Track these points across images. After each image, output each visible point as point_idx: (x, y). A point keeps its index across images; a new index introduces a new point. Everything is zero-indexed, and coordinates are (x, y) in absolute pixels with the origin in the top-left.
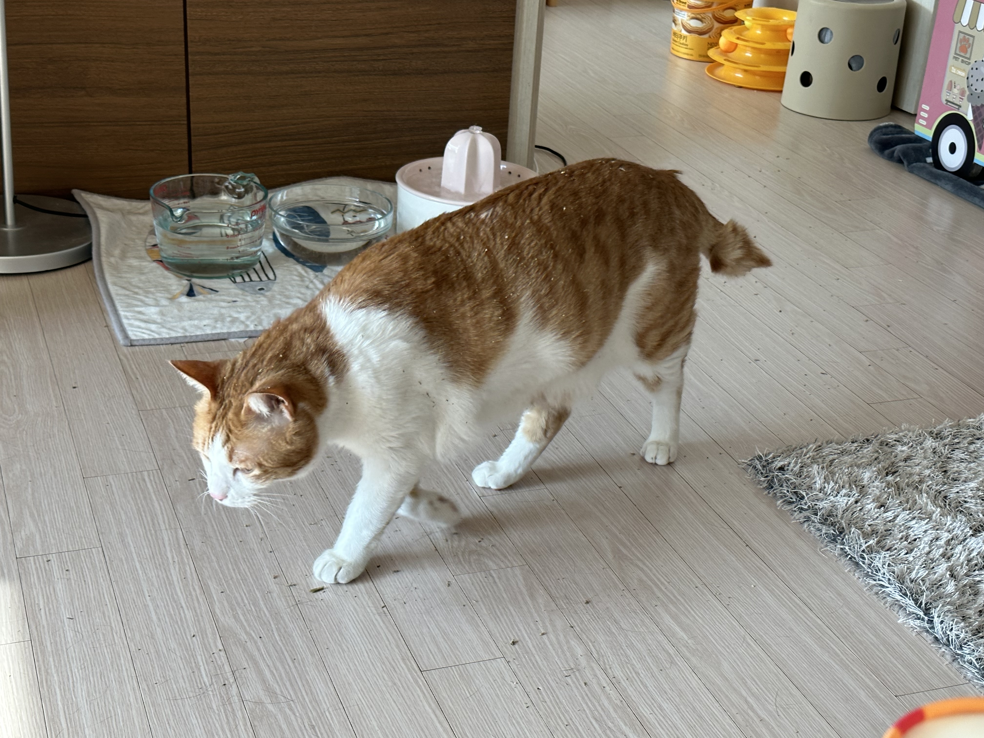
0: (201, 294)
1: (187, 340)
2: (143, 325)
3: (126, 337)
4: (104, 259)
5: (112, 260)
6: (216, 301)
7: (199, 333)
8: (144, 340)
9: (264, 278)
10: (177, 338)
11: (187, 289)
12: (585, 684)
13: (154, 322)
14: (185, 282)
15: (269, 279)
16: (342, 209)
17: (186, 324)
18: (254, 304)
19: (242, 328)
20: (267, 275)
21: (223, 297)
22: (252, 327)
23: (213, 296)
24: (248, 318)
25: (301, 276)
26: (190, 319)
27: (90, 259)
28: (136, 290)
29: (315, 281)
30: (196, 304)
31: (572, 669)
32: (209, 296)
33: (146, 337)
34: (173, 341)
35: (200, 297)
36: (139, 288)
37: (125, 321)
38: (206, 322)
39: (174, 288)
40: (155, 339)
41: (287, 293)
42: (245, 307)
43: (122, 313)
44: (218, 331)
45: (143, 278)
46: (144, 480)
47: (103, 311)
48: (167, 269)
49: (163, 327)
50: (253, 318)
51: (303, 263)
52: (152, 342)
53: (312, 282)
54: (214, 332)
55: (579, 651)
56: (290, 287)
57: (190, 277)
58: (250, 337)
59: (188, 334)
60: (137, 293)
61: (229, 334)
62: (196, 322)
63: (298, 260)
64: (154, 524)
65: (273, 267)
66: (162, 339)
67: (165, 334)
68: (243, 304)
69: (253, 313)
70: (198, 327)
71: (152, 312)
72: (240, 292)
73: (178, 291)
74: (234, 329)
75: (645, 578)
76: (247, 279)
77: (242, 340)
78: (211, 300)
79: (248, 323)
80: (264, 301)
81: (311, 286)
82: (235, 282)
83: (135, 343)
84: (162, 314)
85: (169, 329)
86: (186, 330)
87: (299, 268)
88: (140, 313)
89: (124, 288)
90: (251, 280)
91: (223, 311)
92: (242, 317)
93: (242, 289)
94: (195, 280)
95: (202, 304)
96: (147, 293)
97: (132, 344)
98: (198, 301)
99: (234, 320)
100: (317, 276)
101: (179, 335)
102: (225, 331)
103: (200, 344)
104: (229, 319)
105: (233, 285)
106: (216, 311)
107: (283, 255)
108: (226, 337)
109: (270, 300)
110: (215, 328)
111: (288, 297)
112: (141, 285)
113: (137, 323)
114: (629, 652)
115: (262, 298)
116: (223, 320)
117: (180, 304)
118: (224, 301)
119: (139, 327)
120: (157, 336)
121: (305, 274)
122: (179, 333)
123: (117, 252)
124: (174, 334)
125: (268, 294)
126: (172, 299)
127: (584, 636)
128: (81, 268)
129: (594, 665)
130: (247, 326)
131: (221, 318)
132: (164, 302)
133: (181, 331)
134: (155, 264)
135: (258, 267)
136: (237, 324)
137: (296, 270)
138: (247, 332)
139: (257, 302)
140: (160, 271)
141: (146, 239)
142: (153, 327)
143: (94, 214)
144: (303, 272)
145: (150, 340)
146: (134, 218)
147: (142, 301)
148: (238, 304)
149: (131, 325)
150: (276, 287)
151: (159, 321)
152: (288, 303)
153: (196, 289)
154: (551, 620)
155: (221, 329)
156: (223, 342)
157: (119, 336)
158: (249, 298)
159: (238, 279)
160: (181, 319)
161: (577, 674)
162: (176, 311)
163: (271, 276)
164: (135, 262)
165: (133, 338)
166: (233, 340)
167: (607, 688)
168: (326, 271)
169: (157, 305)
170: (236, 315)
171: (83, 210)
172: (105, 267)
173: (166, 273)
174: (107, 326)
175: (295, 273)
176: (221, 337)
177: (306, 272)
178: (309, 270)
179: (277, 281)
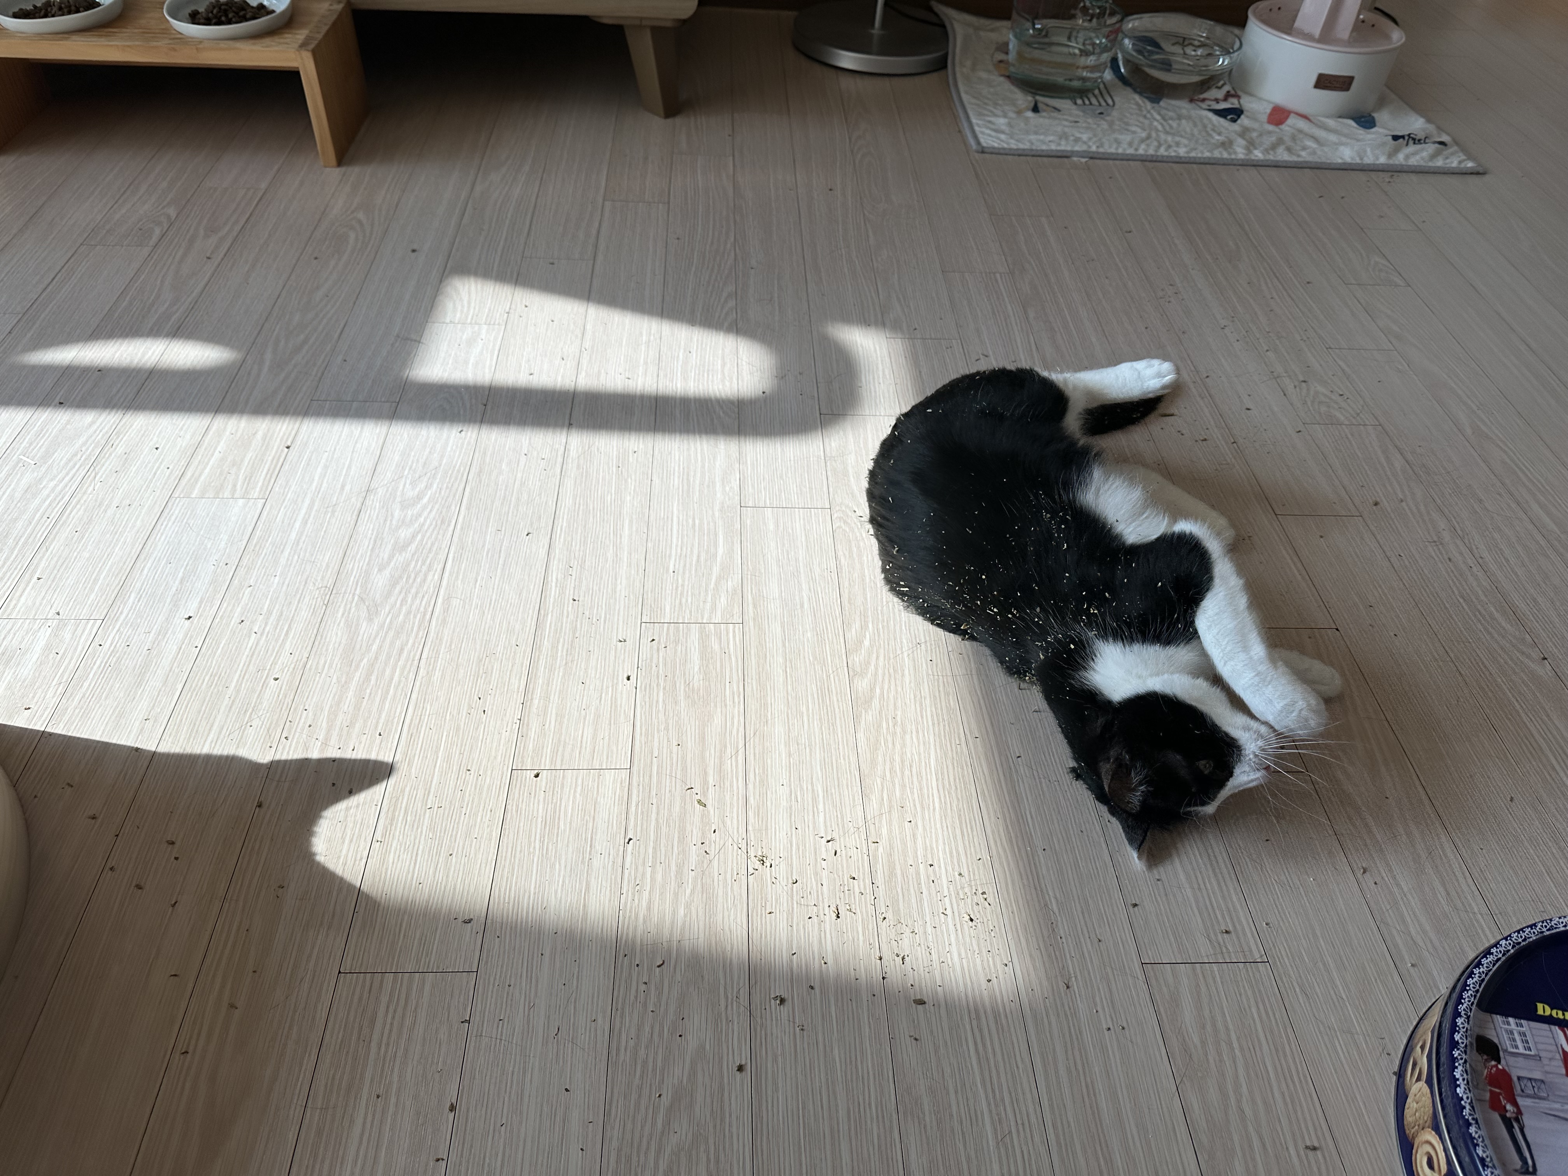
0: (1044, 111)
1: (1033, 153)
2: (993, 134)
3: (978, 143)
4: (957, 69)
5: (965, 70)
6: (1059, 119)
7: (1044, 147)
8: (994, 148)
9: (1103, 103)
10: (1024, 150)
11: (1032, 104)
12: (1450, 560)
13: (1003, 132)
14: (1030, 98)
15: (1108, 105)
16: (1184, 41)
17: (1032, 137)
18: (1095, 126)
19: (1085, 148)
20: (1106, 101)
21: (1065, 117)
22: (1094, 148)
23: (1055, 114)
24: (1090, 139)
25: (1137, 104)
26: (1036, 133)
27: (945, 67)
28: (986, 101)
29: (1152, 111)
30: (1041, 120)
31: (1435, 542)
32: (1052, 114)
33: (996, 145)
34: (1020, 152)
35: (1044, 114)
36: (988, 99)
37: (977, 128)
38: (1051, 138)
39: (1020, 102)
40: (1004, 149)
41: (1126, 120)
42: (1087, 128)
43: (974, 121)
44: (1062, 148)
45: (992, 90)
46: (997, 281)
47: (955, 118)
48: (1013, 84)
49: (1012, 138)
50: (1095, 139)
51: (1140, 94)
52: (1002, 151)
53: (1149, 112)
54: (1059, 148)
55: (1442, 524)
56: (1128, 115)
57: (1034, 94)
58: (1091, 158)
59: (1034, 148)
60: (986, 104)
61: (1073, 152)
62: (1042, 137)
63: (1135, 90)
64: (1007, 324)
65: (1112, 94)
66: (1010, 149)
67: (1013, 145)
68: (1084, 125)
69: (1095, 135)
70: (1043, 142)
71: (1001, 122)
72: (1081, 114)
73: (1023, 106)
74: (1077, 148)
75: (1508, 461)
76: (1087, 102)
77: (1084, 160)
78: (1055, 118)
79: (1091, 144)
80: (1105, 125)
81: (1148, 116)
82: (1075, 103)
83: (986, 150)
84: (1010, 125)
85: (1017, 141)
86: (1032, 144)
87: (1137, 97)
88: (990, 122)
89: (974, 97)
90: (1091, 104)
91: (1066, 130)
92: (1085, 137)
93: (1084, 111)
94: (1038, 98)
95: (1047, 121)
96: (996, 104)
97: (983, 150)
98: (1044, 117)
99: (1077, 140)
100: (1153, 108)
101: (1026, 147)
102: (1069, 148)
103: (1045, 159)
104: (1072, 138)
105: (1074, 107)
106: (1059, 129)
107: (1120, 83)
108: (1069, 154)
109: (1111, 124)
110: (1059, 144)
111: (1127, 124)
112: (989, 96)
113: (988, 131)
114: (1496, 536)
115: (1104, 122)
116: (1067, 139)
117: (1027, 119)
118: (1066, 120)
119: (990, 135)
120: (1005, 146)
121: (1142, 104)
122: (1027, 146)
123: (968, 63)
124: (1021, 146)
125: (1108, 118)
126: (1019, 113)
127: (1446, 510)
128: (935, 76)
129: (1459, 542)
130: (1090, 147)
131: (1064, 136)
132: (1012, 115)
133: (1028, 144)
134: (1002, 79)
135: (1096, 92)
136: (1080, 143)
137: (1134, 99)
138: (1089, 152)
139: (1098, 125)
140: (1007, 85)
141: (993, 54)
142: (1003, 137)
143: (952, 24)
144: (1140, 102)
145: (999, 149)
146: (982, 33)
147: (991, 112)
148: (1078, 124)
149: (983, 133)
150: (1115, 113)
151: (1007, 131)
152: (1128, 130)
153: (1040, 106)
154: (1409, 486)
155: (1065, 146)
156: (1066, 160)
157: (972, 142)
158: (1090, 120)
159: (1079, 101)
160: (1027, 132)
161: (1440, 547)
162: (1022, 125)
163: (1110, 102)
164: (984, 75)
165: (984, 145)
166: (1075, 159)
167: (1474, 569)
168: (1162, 103)
169: (1005, 116)
170: (1078, 135)
171: (941, 19)
172: (958, 75)
173: (1013, 88)
174: (960, 131)
175: (1132, 101)
176: (1065, 154)
177: (1144, 102)
178: (1146, 101)
179: (1116, 107)
